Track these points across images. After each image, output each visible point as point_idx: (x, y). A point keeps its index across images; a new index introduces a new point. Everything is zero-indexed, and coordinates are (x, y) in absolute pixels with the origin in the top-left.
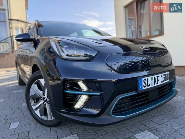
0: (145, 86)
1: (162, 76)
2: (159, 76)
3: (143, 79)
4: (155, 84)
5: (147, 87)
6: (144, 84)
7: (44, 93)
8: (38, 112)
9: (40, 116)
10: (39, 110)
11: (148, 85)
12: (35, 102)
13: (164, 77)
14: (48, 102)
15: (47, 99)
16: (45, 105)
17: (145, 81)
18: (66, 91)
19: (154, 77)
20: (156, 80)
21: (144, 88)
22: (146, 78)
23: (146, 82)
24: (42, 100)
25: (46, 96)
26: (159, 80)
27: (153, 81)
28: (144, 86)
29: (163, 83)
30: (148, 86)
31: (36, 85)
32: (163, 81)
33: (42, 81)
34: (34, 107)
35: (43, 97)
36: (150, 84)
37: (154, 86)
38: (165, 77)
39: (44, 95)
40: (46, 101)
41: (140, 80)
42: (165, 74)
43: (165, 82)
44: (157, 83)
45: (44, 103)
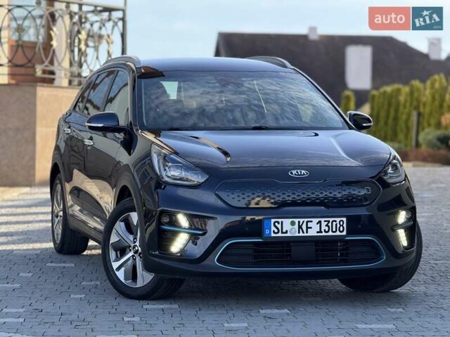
0: (276, 231)
1: (320, 222)
2: (311, 221)
3: (273, 221)
4: (299, 232)
5: (280, 235)
6: (273, 228)
7: (135, 238)
8: (121, 275)
9: (123, 281)
10: (123, 269)
11: (284, 231)
12: (117, 256)
13: (327, 225)
14: (139, 255)
15: (138, 250)
16: (135, 260)
17: (276, 224)
18: (163, 227)
19: (299, 222)
20: (304, 227)
21: (273, 235)
22: (280, 220)
23: (279, 226)
24: (130, 250)
25: (137, 244)
26: (311, 228)
27: (296, 226)
28: (274, 231)
29: (324, 234)
30: (282, 233)
31: (122, 224)
32: (323, 230)
33: (134, 217)
34: (115, 265)
35: (132, 245)
36: (287, 231)
37: (297, 234)
38: (330, 224)
39: (135, 242)
40: (136, 252)
41: (266, 222)
42: (331, 220)
43: (330, 233)
44: (305, 231)
45: (133, 256)
